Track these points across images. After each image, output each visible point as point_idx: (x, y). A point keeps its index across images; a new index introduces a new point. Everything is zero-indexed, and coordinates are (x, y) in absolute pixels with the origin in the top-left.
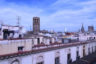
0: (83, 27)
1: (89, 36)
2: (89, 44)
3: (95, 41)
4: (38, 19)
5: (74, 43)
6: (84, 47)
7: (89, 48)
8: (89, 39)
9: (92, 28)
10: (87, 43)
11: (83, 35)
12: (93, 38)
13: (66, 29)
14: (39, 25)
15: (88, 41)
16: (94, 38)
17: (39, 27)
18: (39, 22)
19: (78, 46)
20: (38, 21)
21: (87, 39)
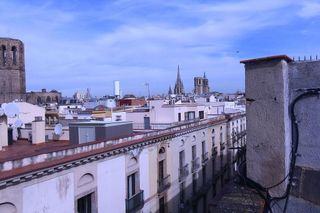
0: (179, 80)
1: (184, 110)
2: (180, 138)
3: (202, 125)
4: (17, 45)
5: (116, 143)
6: (162, 151)
7: (182, 153)
8: (183, 118)
9: (205, 82)
10: (172, 136)
11: (164, 106)
12: (197, 115)
13: (117, 83)
14: (22, 69)
15: (178, 129)
16: (201, 113)
17: (23, 80)
18: (22, 58)
19: (135, 152)
20: (17, 54)
21: (177, 120)
